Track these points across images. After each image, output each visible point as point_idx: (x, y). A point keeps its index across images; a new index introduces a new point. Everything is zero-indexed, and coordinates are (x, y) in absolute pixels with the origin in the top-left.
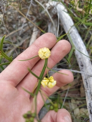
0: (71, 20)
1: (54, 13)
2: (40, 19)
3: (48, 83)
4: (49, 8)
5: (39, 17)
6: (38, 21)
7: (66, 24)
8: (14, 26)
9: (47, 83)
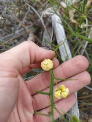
0: (63, 30)
1: (50, 22)
2: (37, 25)
3: (61, 93)
4: (45, 16)
5: (36, 23)
6: (35, 26)
7: (58, 33)
8: (13, 29)
9: (59, 94)
